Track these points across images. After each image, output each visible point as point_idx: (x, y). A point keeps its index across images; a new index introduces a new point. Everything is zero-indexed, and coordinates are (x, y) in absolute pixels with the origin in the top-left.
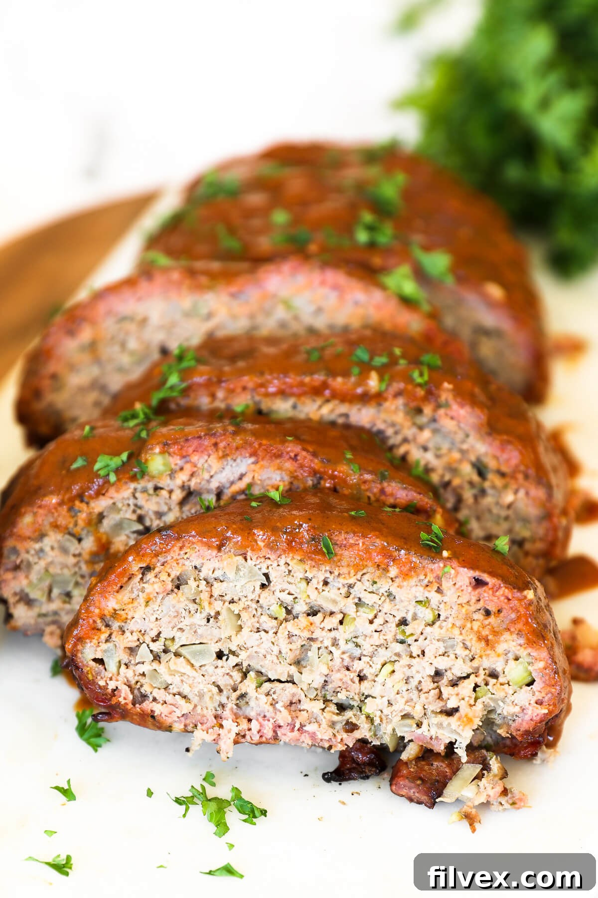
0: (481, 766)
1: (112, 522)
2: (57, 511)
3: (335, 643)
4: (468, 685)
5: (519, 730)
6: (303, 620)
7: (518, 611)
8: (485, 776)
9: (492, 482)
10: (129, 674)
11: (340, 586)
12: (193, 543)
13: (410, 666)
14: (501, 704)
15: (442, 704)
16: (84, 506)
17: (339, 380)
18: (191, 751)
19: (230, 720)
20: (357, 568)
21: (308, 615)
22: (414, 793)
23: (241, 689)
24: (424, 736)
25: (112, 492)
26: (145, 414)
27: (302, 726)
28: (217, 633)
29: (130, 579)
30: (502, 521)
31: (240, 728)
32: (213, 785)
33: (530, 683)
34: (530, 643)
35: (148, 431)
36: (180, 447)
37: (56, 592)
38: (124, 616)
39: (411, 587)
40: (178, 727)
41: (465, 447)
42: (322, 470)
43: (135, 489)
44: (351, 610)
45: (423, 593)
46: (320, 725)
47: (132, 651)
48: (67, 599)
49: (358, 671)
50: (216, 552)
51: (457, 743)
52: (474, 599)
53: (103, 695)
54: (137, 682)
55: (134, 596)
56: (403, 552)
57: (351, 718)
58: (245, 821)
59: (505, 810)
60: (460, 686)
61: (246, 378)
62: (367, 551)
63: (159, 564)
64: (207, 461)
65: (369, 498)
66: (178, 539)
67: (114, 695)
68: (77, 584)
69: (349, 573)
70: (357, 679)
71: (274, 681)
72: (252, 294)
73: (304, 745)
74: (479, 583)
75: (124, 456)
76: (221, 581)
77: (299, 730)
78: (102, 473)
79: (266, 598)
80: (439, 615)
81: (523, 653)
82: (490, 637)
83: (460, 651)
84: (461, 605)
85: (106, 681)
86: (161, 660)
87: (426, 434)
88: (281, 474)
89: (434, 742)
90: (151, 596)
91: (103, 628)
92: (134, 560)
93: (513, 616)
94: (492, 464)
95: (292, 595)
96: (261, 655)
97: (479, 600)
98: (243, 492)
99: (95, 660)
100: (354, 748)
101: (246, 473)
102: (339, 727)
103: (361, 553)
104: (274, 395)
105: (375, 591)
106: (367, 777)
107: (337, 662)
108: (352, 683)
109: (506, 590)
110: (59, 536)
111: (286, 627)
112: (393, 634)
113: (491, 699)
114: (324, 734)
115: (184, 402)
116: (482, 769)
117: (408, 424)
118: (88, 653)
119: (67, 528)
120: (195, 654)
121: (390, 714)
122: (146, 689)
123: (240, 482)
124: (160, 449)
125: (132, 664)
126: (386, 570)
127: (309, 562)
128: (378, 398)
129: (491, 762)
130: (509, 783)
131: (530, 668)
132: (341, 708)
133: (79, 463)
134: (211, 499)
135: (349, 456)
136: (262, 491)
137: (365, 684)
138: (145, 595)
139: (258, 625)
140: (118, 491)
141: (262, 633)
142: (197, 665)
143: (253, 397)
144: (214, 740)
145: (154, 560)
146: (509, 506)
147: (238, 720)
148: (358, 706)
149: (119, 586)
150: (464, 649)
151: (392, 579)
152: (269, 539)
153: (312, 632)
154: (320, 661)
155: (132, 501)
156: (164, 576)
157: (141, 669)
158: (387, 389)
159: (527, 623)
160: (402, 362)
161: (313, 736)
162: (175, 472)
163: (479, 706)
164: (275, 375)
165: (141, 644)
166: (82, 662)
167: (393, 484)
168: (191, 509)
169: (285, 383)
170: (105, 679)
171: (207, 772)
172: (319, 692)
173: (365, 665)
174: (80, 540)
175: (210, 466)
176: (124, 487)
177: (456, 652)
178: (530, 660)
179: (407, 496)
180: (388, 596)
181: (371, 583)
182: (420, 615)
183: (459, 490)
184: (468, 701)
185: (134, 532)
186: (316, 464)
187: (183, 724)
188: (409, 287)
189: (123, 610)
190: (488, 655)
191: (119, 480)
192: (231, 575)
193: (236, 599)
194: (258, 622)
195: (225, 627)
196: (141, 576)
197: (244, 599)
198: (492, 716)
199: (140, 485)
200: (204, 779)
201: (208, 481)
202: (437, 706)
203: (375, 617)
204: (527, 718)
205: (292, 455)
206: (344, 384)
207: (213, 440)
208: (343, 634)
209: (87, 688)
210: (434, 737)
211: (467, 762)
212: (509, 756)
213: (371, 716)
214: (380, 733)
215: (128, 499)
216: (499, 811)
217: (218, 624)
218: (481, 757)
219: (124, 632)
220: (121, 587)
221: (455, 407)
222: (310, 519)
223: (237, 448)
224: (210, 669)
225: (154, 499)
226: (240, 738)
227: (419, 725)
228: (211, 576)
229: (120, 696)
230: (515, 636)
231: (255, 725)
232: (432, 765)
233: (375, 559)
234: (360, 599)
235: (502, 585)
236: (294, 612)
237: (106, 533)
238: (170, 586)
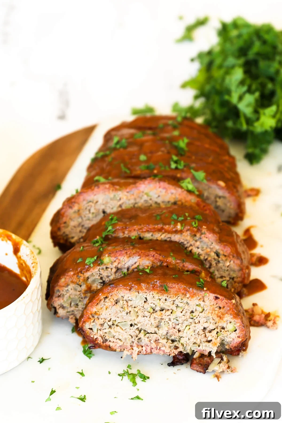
0: (220, 359)
1: (92, 280)
2: (73, 277)
3: (170, 320)
4: (215, 332)
5: (233, 346)
6: (159, 313)
7: (230, 307)
8: (222, 362)
9: (222, 258)
10: (101, 333)
11: (171, 301)
12: (121, 289)
13: (195, 327)
14: (226, 338)
15: (206, 339)
16: (82, 275)
17: (167, 226)
18: (123, 358)
19: (136, 347)
20: (176, 295)
21: (161, 311)
22: (198, 369)
23: (139, 337)
24: (201, 350)
25: (91, 270)
26: (101, 241)
27: (160, 348)
28: (130, 318)
29: (100, 301)
30: (226, 271)
31: (139, 349)
32: (131, 369)
33: (236, 331)
34: (234, 317)
35: (103, 248)
36: (114, 254)
37: (73, 304)
38: (99, 314)
39: (194, 300)
40: (118, 350)
41: (212, 247)
42: (163, 260)
43: (99, 269)
44: (174, 308)
45: (198, 302)
46: (166, 347)
47: (102, 325)
48: (77, 306)
49: (178, 329)
50: (129, 291)
51: (212, 352)
52: (215, 304)
53: (92, 340)
54: (104, 335)
55: (102, 306)
56: (191, 289)
57: (176, 345)
58: (142, 381)
59: (229, 373)
60: (212, 333)
61: (135, 227)
62: (179, 289)
63: (110, 296)
64: (123, 258)
65: (179, 268)
66: (116, 287)
67: (96, 340)
68: (80, 301)
69: (173, 297)
70: (178, 332)
71: (150, 333)
72: (135, 191)
73: (161, 354)
74: (217, 298)
75: (95, 258)
76: (131, 301)
77: (159, 349)
78: (88, 264)
79: (146, 306)
80: (204, 309)
81: (232, 321)
82: (221, 316)
83: (211, 321)
84: (211, 305)
85: (93, 336)
86: (112, 328)
87: (198, 243)
88: (149, 262)
89: (204, 352)
90: (108, 307)
91: (92, 318)
92: (101, 295)
93: (228, 308)
94: (221, 252)
95: (155, 304)
96: (145, 325)
97: (217, 304)
98: (136, 268)
99: (89, 329)
100: (178, 354)
101: (137, 262)
102: (172, 348)
103: (177, 290)
104: (145, 232)
105: (182, 302)
106: (182, 364)
107: (171, 326)
108: (176, 333)
109: (226, 300)
110: (74, 285)
111: (153, 315)
112: (189, 316)
113: (223, 336)
114: (167, 350)
115: (114, 235)
116: (221, 360)
117: (191, 240)
118: (87, 326)
119: (76, 282)
120: (123, 325)
121: (189, 343)
122: (107, 338)
123: (135, 265)
124: (108, 255)
125: (102, 330)
126: (186, 295)
127: (160, 293)
128: (181, 232)
129: (224, 358)
130: (230, 364)
131: (235, 326)
132: (173, 341)
133: (80, 260)
134: (125, 271)
135: (172, 254)
136: (143, 267)
137: (180, 333)
138: (105, 306)
139: (144, 315)
140: (93, 269)
141: (145, 317)
142: (124, 329)
143: (138, 233)
144: (131, 354)
145: (108, 295)
146: (228, 267)
147: (138, 347)
148: (178, 340)
149: (97, 303)
150: (213, 320)
151: (188, 298)
152: (146, 286)
153: (162, 317)
154: (165, 326)
155: (98, 273)
156: (112, 300)
157: (105, 331)
158: (183, 229)
159: (233, 311)
160: (189, 218)
161: (164, 351)
162: (113, 262)
163: (219, 339)
164: (145, 225)
165: (105, 323)
166: (85, 329)
167: (187, 263)
168: (119, 274)
169: (149, 228)
170: (93, 335)
171: (128, 365)
172: (165, 336)
173: (180, 327)
174: (81, 286)
175: (125, 260)
176: (96, 268)
177: (210, 321)
178: (235, 323)
179: (192, 267)
180: (187, 303)
181: (181, 299)
182: (198, 309)
183: (210, 262)
184: (215, 338)
185: (99, 283)
186: (161, 258)
187: (120, 349)
188: (191, 187)
189: (98, 312)
190: (221, 322)
191: (94, 266)
192: (134, 299)
193: (136, 306)
194: (144, 314)
195: (133, 316)
196: (104, 300)
197: (138, 306)
198: (223, 342)
199: (101, 267)
200: (127, 367)
201: (124, 265)
202: (205, 339)
203: (183, 310)
204: (235, 342)
205: (153, 255)
206: (169, 228)
207: (126, 251)
208: (172, 317)
209: (87, 338)
210: (204, 350)
211: (216, 358)
212: (230, 355)
213: (183, 344)
214: (186, 349)
215: (97, 272)
216: (227, 374)
217: (130, 315)
218: (221, 356)
219: (99, 319)
220: (97, 304)
221: (207, 234)
222: (160, 279)
223: (134, 254)
224: (128, 330)
225: (106, 272)
226: (139, 353)
227: (199, 346)
228: (127, 299)
229: (98, 341)
230: (229, 315)
231: (144, 348)
232: (204, 359)
233: (181, 292)
234: (177, 305)
235: (224, 299)
236: (156, 310)
237: (89, 284)
238: (114, 303)
